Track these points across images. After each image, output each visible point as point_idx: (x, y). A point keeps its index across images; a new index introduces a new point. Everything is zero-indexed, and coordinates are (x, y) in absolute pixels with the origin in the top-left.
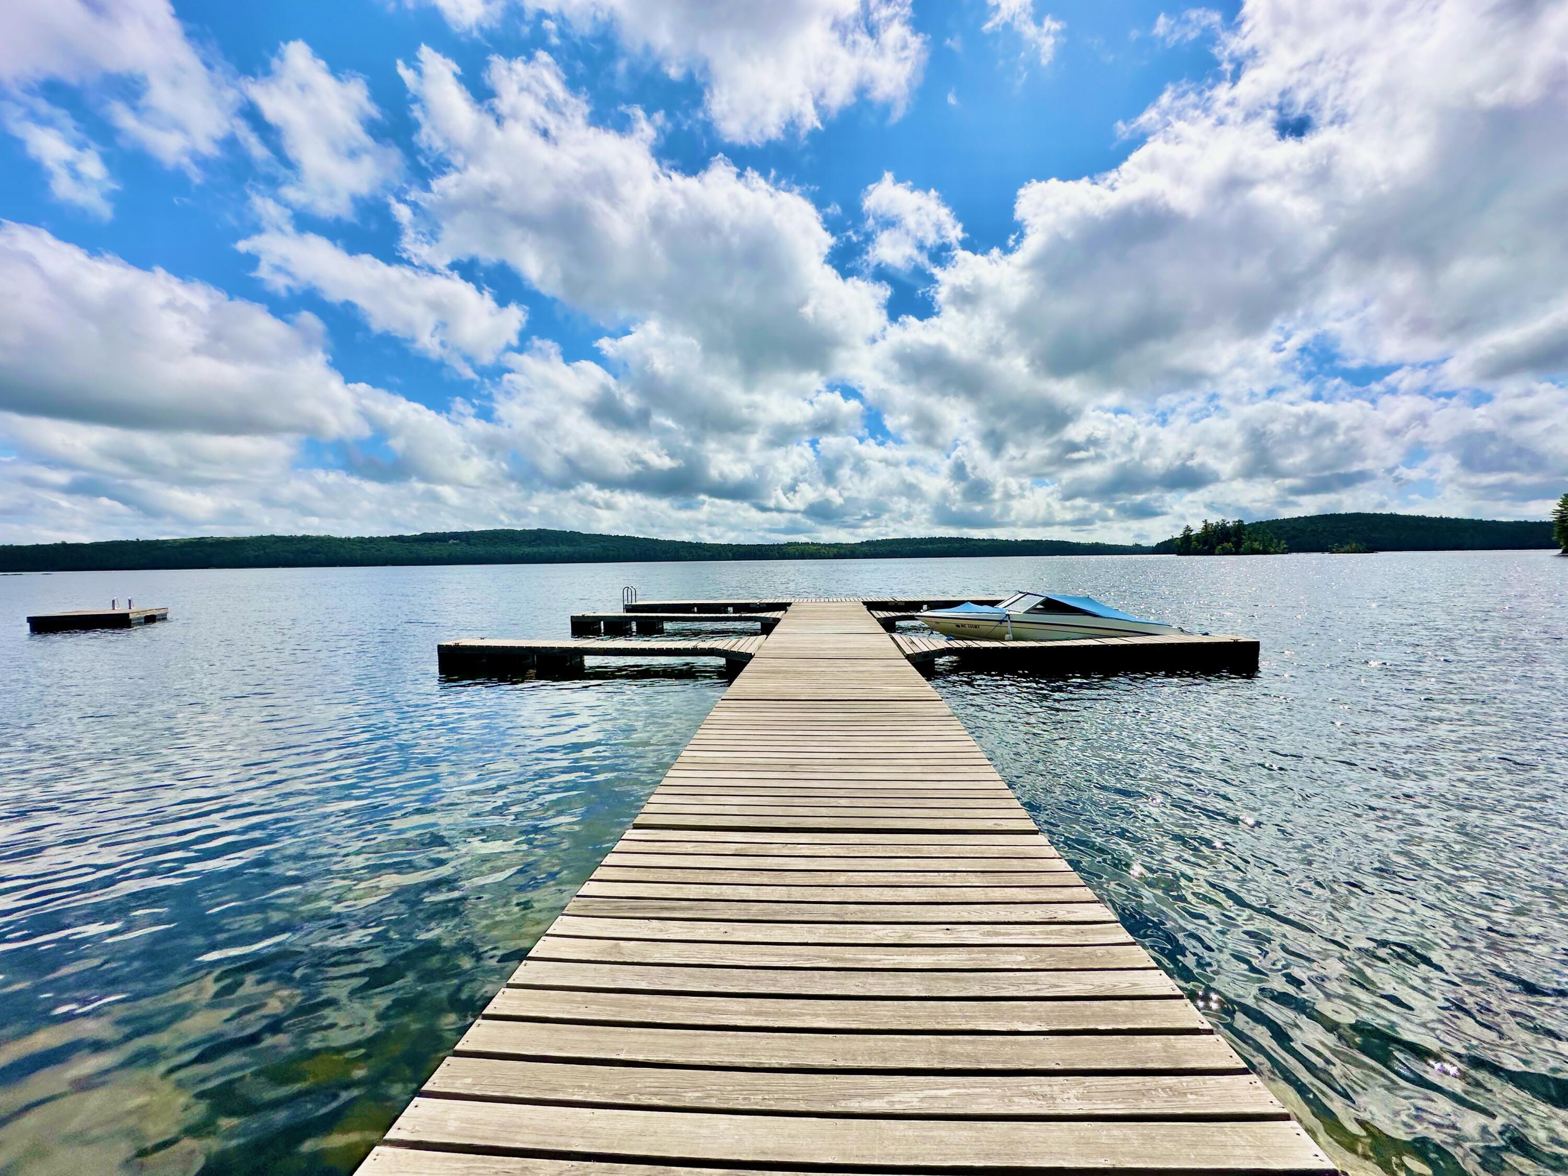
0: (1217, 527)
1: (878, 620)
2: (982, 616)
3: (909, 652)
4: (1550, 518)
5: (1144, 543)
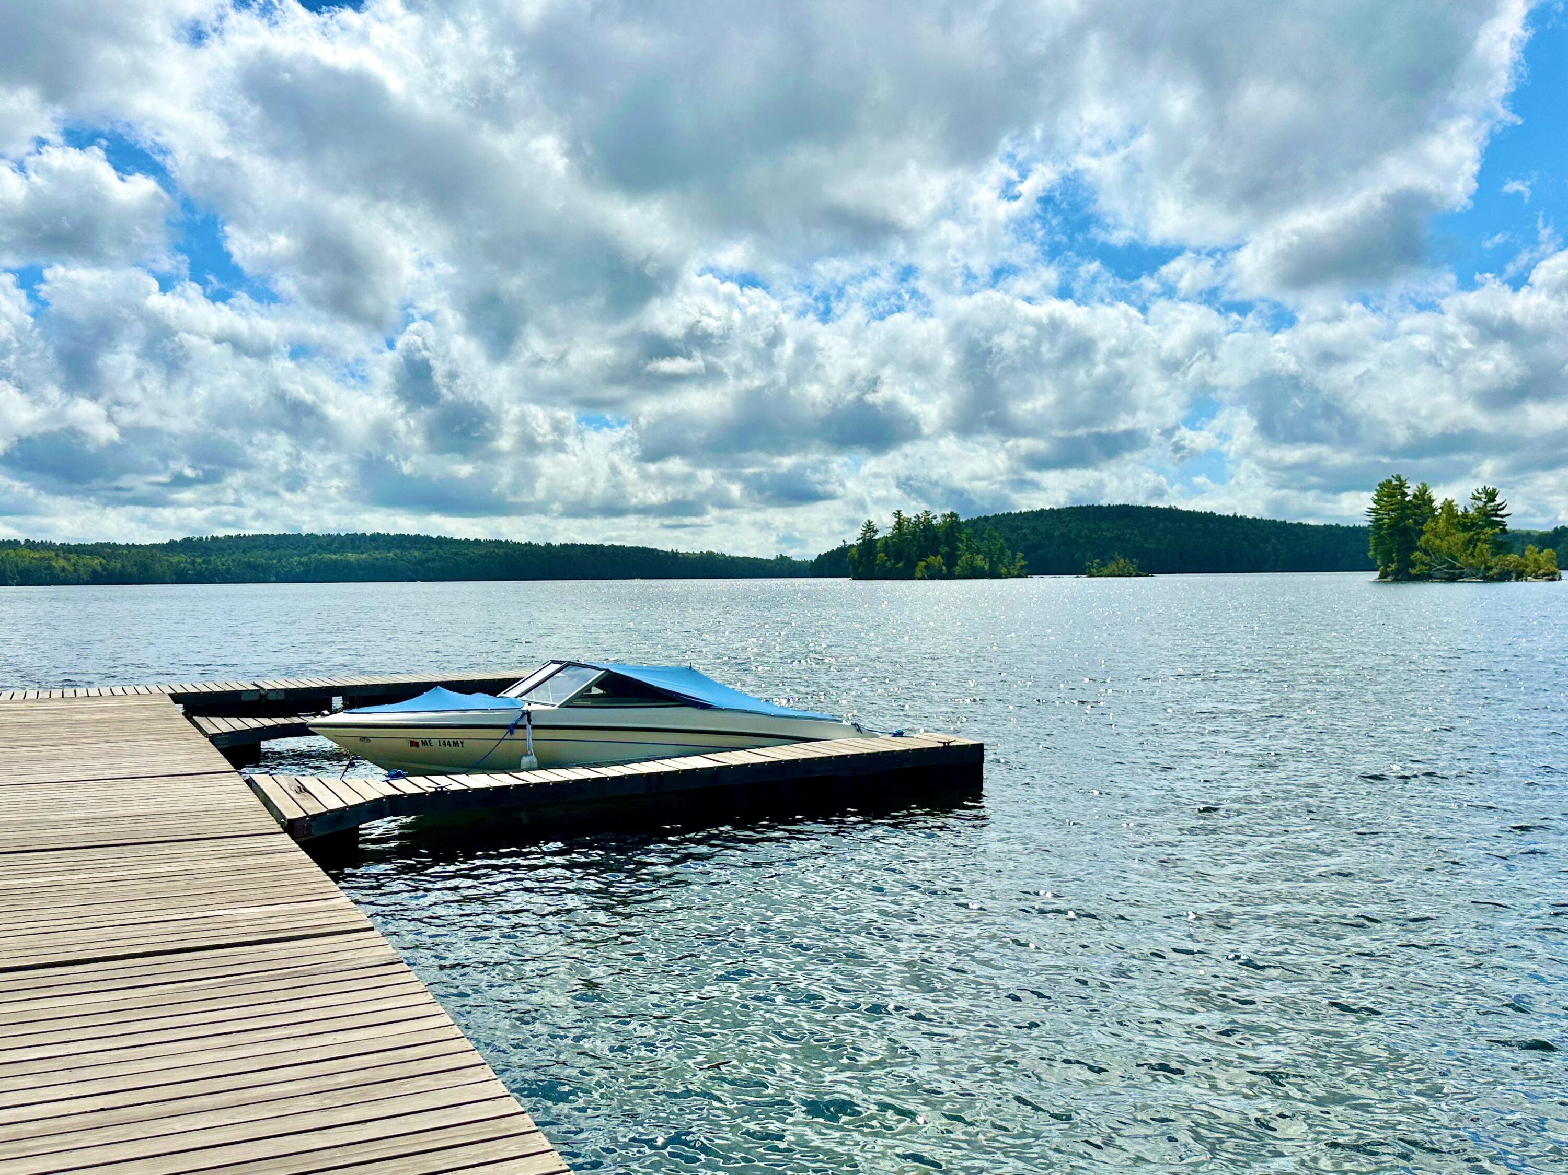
0: (917, 524)
1: (213, 739)
2: (470, 717)
3: (292, 813)
4: (1364, 522)
5: (797, 554)
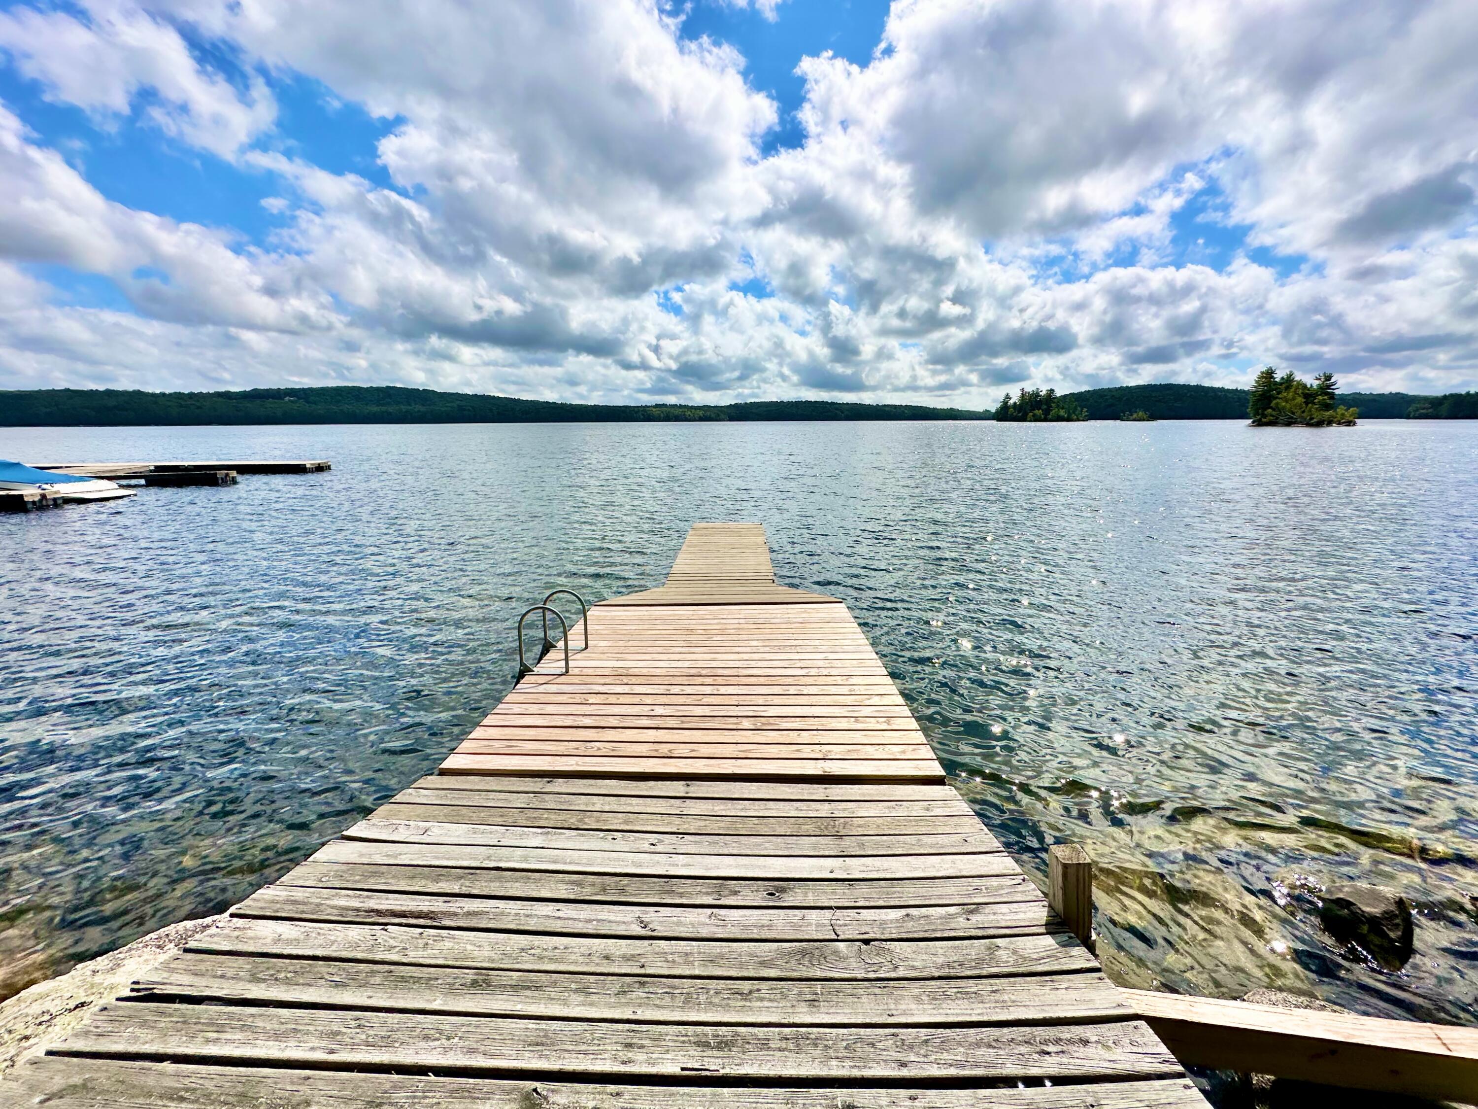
0: (1032, 395)
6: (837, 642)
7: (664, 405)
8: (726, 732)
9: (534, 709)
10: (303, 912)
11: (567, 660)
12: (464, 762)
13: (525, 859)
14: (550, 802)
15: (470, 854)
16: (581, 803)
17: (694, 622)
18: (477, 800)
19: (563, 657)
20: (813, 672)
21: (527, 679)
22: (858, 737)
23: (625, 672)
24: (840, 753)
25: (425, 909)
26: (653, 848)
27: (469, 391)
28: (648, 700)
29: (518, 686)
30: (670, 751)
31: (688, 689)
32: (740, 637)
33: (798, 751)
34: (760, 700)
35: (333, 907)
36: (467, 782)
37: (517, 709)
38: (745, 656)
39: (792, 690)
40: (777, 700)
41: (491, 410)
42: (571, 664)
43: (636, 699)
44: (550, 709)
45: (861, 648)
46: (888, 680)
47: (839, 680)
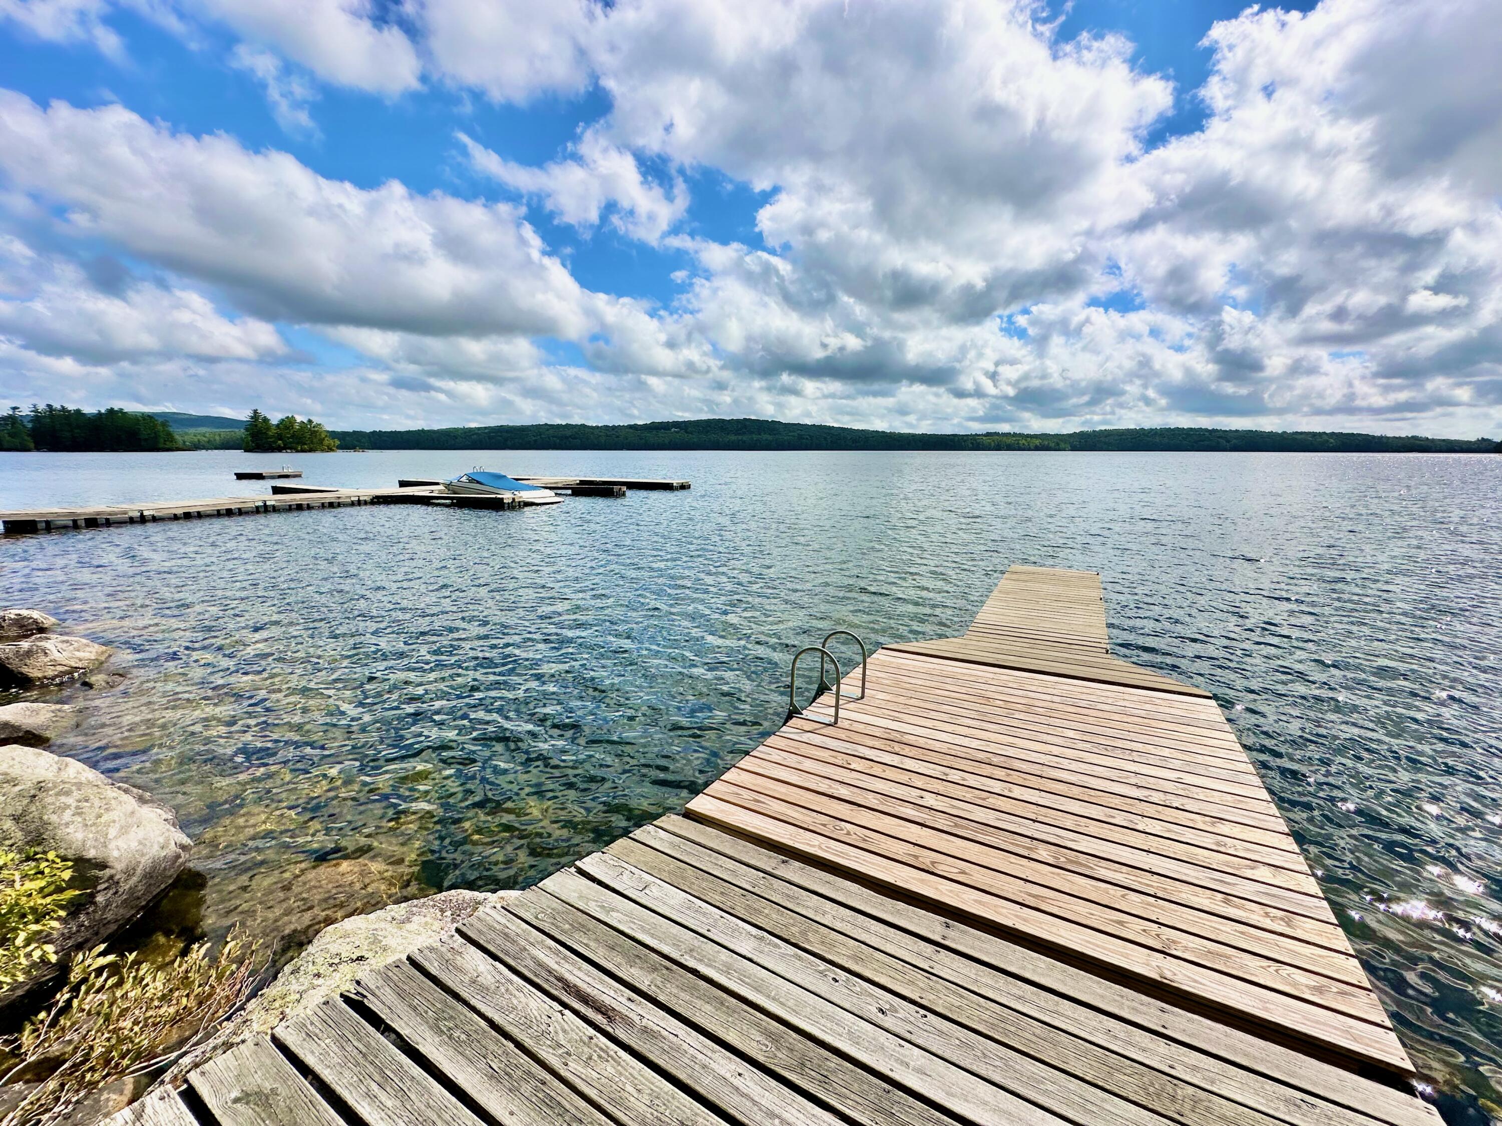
6: (1200, 759)
7: (997, 434)
8: (1013, 858)
9: (792, 760)
10: (507, 953)
11: (837, 707)
12: (709, 806)
13: (727, 970)
14: (778, 891)
15: (675, 937)
16: (810, 905)
17: (993, 688)
18: (706, 861)
19: (833, 703)
20: (1156, 797)
21: (793, 722)
22: (1228, 932)
23: (898, 736)
24: (1193, 951)
25: (608, 1001)
26: (879, 1018)
27: (808, 422)
28: (919, 782)
29: (784, 729)
30: (933, 863)
31: (972, 780)
32: (1052, 721)
33: (1121, 923)
34: (1069, 822)
35: (534, 958)
36: (704, 833)
37: (776, 756)
38: (1056, 750)
39: (1120, 818)
40: (1094, 828)
41: (825, 438)
42: (842, 713)
43: (904, 777)
44: (808, 765)
45: (1242, 778)
46: (1290, 844)
47: (1199, 822)
